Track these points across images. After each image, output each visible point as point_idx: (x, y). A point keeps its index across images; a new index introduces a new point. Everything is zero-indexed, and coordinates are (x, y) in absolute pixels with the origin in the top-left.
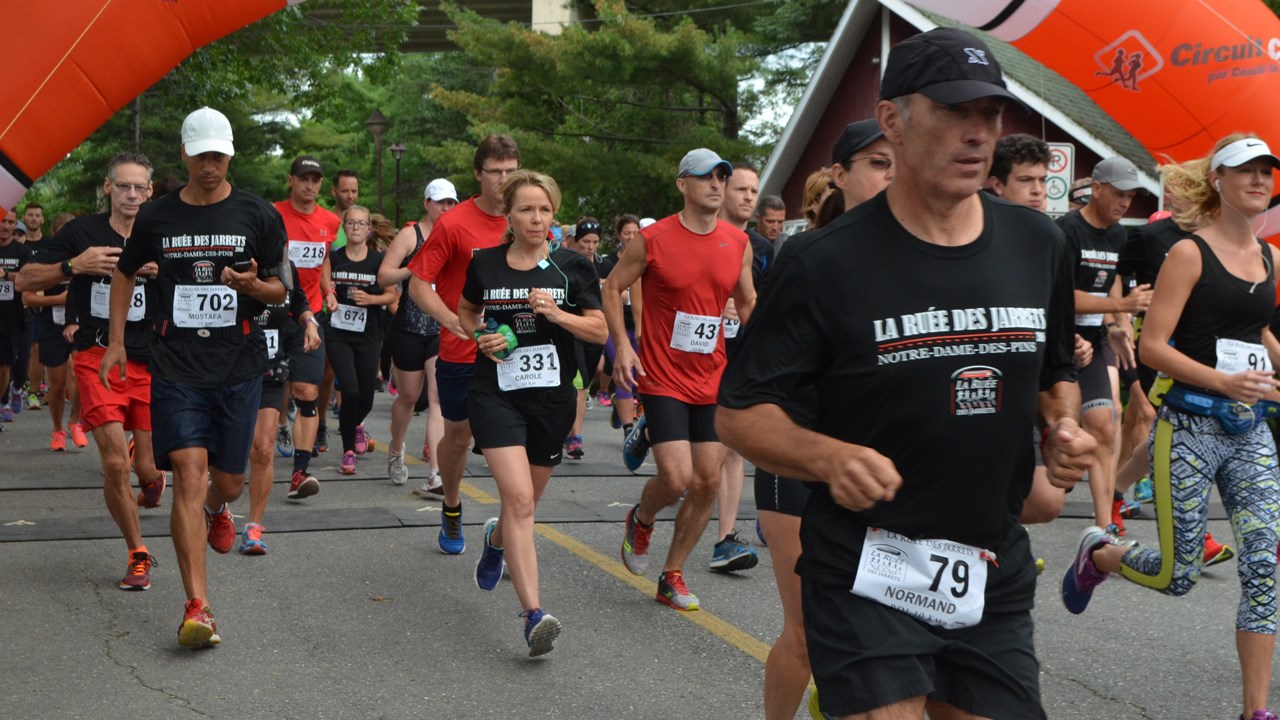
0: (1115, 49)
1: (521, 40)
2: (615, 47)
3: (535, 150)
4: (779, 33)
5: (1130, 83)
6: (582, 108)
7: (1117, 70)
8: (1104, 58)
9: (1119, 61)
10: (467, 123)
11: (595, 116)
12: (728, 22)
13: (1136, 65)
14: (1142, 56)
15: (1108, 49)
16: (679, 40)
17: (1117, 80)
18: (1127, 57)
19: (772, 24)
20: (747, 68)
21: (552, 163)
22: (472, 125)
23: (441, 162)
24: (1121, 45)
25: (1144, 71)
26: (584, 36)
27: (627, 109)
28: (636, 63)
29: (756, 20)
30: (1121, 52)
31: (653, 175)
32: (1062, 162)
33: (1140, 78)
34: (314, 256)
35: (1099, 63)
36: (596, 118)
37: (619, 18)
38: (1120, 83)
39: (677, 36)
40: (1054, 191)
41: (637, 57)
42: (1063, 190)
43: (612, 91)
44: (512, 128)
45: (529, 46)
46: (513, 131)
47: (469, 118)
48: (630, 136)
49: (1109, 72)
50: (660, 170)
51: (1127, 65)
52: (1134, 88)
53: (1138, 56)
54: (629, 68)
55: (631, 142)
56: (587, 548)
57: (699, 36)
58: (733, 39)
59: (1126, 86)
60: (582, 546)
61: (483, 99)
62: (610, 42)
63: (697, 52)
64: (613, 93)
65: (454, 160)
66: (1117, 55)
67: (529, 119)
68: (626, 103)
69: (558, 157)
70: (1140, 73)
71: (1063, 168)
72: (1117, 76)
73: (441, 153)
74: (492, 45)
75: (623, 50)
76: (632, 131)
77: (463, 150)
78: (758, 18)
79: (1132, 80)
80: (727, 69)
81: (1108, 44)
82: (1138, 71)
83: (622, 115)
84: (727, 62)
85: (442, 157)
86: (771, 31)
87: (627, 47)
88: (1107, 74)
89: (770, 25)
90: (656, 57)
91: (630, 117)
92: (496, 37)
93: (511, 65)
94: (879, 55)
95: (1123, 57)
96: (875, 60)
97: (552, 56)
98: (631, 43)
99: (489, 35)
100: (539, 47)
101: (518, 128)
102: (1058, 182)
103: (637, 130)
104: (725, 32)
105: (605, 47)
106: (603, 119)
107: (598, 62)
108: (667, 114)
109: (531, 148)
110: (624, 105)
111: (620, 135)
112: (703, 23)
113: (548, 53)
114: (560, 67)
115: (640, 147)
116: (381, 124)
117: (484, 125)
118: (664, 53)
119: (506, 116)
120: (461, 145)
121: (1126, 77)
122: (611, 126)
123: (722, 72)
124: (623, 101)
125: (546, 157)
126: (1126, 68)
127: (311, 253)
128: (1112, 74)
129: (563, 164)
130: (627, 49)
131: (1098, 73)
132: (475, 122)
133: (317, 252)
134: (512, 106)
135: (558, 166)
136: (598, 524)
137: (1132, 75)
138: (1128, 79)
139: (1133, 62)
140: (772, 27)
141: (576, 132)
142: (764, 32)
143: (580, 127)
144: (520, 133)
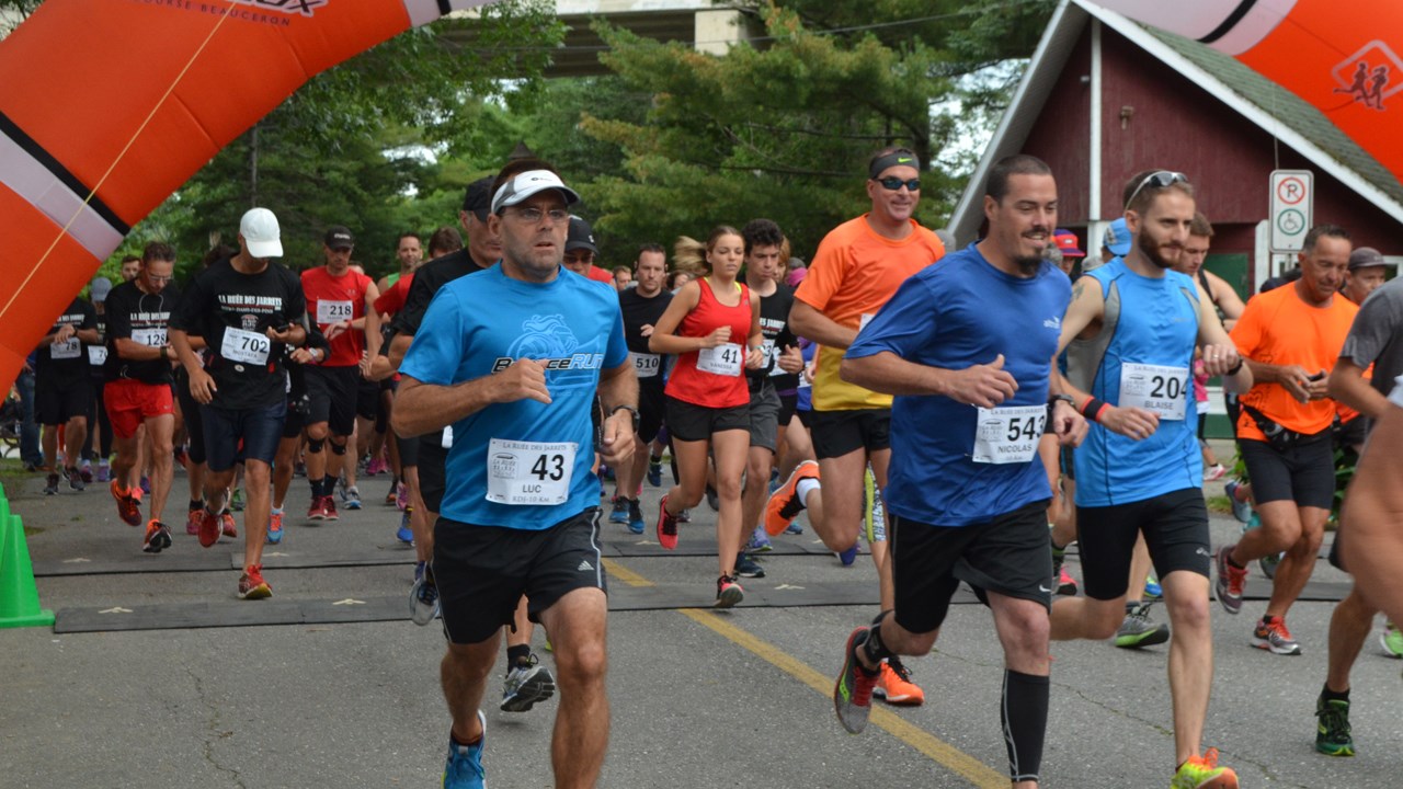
0: (1356, 62)
1: (682, 62)
2: (788, 68)
3: (699, 186)
4: (975, 49)
5: (1373, 101)
6: (752, 138)
7: (1358, 86)
8: (1344, 73)
9: (1361, 76)
10: (622, 156)
11: (766, 146)
12: (917, 38)
13: (1380, 80)
14: (1388, 70)
15: (1347, 62)
16: (861, 60)
17: (1358, 98)
18: (1369, 71)
19: (967, 39)
20: (939, 89)
21: (719, 200)
22: (628, 158)
23: (593, 201)
24: (1363, 58)
25: (1390, 86)
26: (753, 56)
27: (803, 138)
28: (812, 86)
29: (949, 35)
30: (1363, 66)
31: (833, 212)
32: (1299, 192)
33: (1385, 95)
34: (341, 313)
35: (1339, 79)
36: (768, 148)
37: (793, 35)
38: (1362, 101)
39: (860, 54)
40: (1290, 225)
41: (813, 78)
42: (1300, 224)
43: (786, 117)
44: (673, 160)
45: (690, 68)
46: (674, 165)
47: (624, 150)
48: (807, 169)
49: (1349, 88)
51: (1370, 80)
52: (1379, 107)
53: (1383, 70)
54: (804, 92)
55: (809, 175)
56: (749, 636)
57: (884, 54)
58: (923, 57)
59: (1369, 105)
60: (744, 635)
61: (640, 130)
62: (783, 62)
63: (882, 73)
64: (788, 120)
65: (608, 198)
66: (1358, 69)
67: (692, 151)
68: (802, 131)
69: (725, 193)
70: (1385, 89)
71: (1300, 199)
72: (1358, 93)
73: (593, 190)
74: (649, 67)
75: (798, 71)
76: (809, 163)
77: (617, 186)
78: (952, 32)
79: (1375, 98)
80: (916, 91)
81: (1347, 56)
82: (1383, 87)
83: (798, 146)
84: (916, 82)
85: (594, 195)
86: (967, 47)
87: (802, 67)
88: (1345, 91)
89: (965, 40)
90: (835, 78)
91: (807, 146)
92: (654, 59)
93: (672, 90)
94: (1088, 72)
95: (1366, 71)
96: (1084, 79)
97: (718, 79)
98: (807, 62)
99: (646, 57)
100: (703, 69)
101: (678, 162)
102: (1295, 216)
103: (814, 162)
104: (913, 49)
105: (778, 68)
106: (776, 150)
107: (769, 85)
108: (847, 143)
109: (695, 183)
110: (799, 134)
111: (796, 168)
112: (888, 39)
113: (715, 75)
114: (726, 91)
115: (818, 182)
117: (641, 158)
118: (844, 74)
119: (666, 148)
120: (615, 181)
121: (1370, 94)
122: (785, 158)
123: (910, 94)
124: (798, 129)
125: (711, 193)
126: (1369, 84)
127: (338, 311)
128: (1353, 90)
129: (731, 201)
130: (802, 70)
131: (1336, 91)
132: (631, 154)
133: (344, 310)
134: (672, 136)
135: (724, 203)
136: (763, 609)
137: (1377, 92)
138: (1372, 96)
139: (1377, 76)
140: (968, 43)
141: (746, 165)
142: (959, 48)
143: (750, 159)
144: (681, 167)
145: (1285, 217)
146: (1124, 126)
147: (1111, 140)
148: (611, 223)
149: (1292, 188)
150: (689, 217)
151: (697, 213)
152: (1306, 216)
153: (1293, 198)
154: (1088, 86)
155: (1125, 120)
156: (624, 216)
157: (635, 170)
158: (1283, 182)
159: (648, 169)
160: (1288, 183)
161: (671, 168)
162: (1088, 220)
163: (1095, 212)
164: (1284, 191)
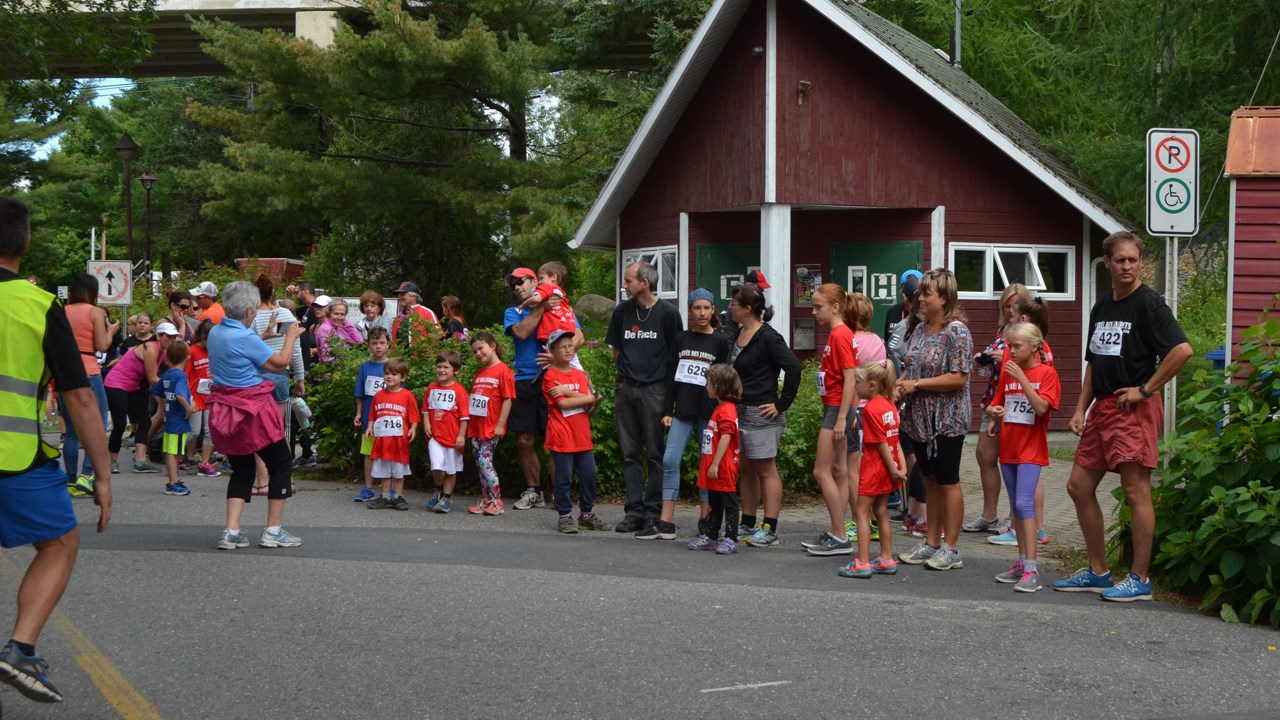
1: (288, 50)
3: (302, 173)
4: (577, 45)
6: (353, 128)
10: (223, 143)
11: (368, 136)
16: (467, 46)
19: (570, 35)
20: (542, 83)
21: (321, 188)
22: (227, 145)
23: (199, 188)
26: (356, 42)
27: (404, 129)
28: (417, 72)
29: (552, 31)
31: (440, 200)
32: (1183, 157)
36: (369, 139)
37: (397, 20)
39: (464, 40)
40: (1172, 200)
41: (418, 66)
43: (386, 111)
44: (273, 147)
45: (296, 56)
46: (274, 151)
47: (222, 137)
48: (407, 158)
50: (446, 195)
54: (409, 79)
55: (408, 164)
57: (490, 39)
58: (524, 48)
62: (388, 46)
63: (488, 62)
64: (389, 112)
65: (212, 185)
67: (296, 138)
68: (403, 122)
69: (328, 180)
71: (1184, 166)
73: (198, 176)
74: (251, 56)
75: (402, 56)
76: (410, 153)
77: (219, 173)
78: (555, 29)
80: (520, 81)
83: (399, 136)
84: (520, 72)
85: (199, 181)
86: (569, 42)
87: (407, 52)
89: (568, 37)
90: (440, 66)
91: (408, 138)
92: (255, 48)
93: (276, 79)
94: (763, 44)
96: (757, 50)
97: (323, 67)
98: (412, 48)
99: (246, 45)
100: (307, 58)
101: (279, 148)
102: (1177, 187)
103: (415, 152)
104: (516, 39)
105: (383, 52)
106: (376, 141)
107: (372, 72)
108: (446, 134)
109: (298, 170)
110: (399, 125)
111: (397, 157)
112: (494, 24)
113: (319, 63)
114: (332, 79)
115: (419, 171)
116: (130, 149)
118: (448, 60)
119: (272, 135)
120: (216, 167)
122: (385, 149)
123: (514, 85)
124: (399, 120)
125: (313, 180)
129: (334, 188)
130: (407, 55)
134: (278, 123)
135: (328, 190)
140: (570, 39)
141: (346, 153)
142: (561, 44)
143: (351, 149)
144: (283, 154)
145: (1165, 189)
146: (800, 103)
147: (787, 117)
148: (217, 209)
149: (1174, 151)
150: (291, 206)
151: (298, 202)
152: (1192, 188)
153: (1175, 165)
154: (762, 57)
155: (801, 95)
156: (227, 202)
157: (235, 158)
158: (1162, 144)
159: (248, 156)
160: (1168, 144)
161: (272, 155)
162: (762, 202)
163: (771, 194)
164: (1164, 154)
